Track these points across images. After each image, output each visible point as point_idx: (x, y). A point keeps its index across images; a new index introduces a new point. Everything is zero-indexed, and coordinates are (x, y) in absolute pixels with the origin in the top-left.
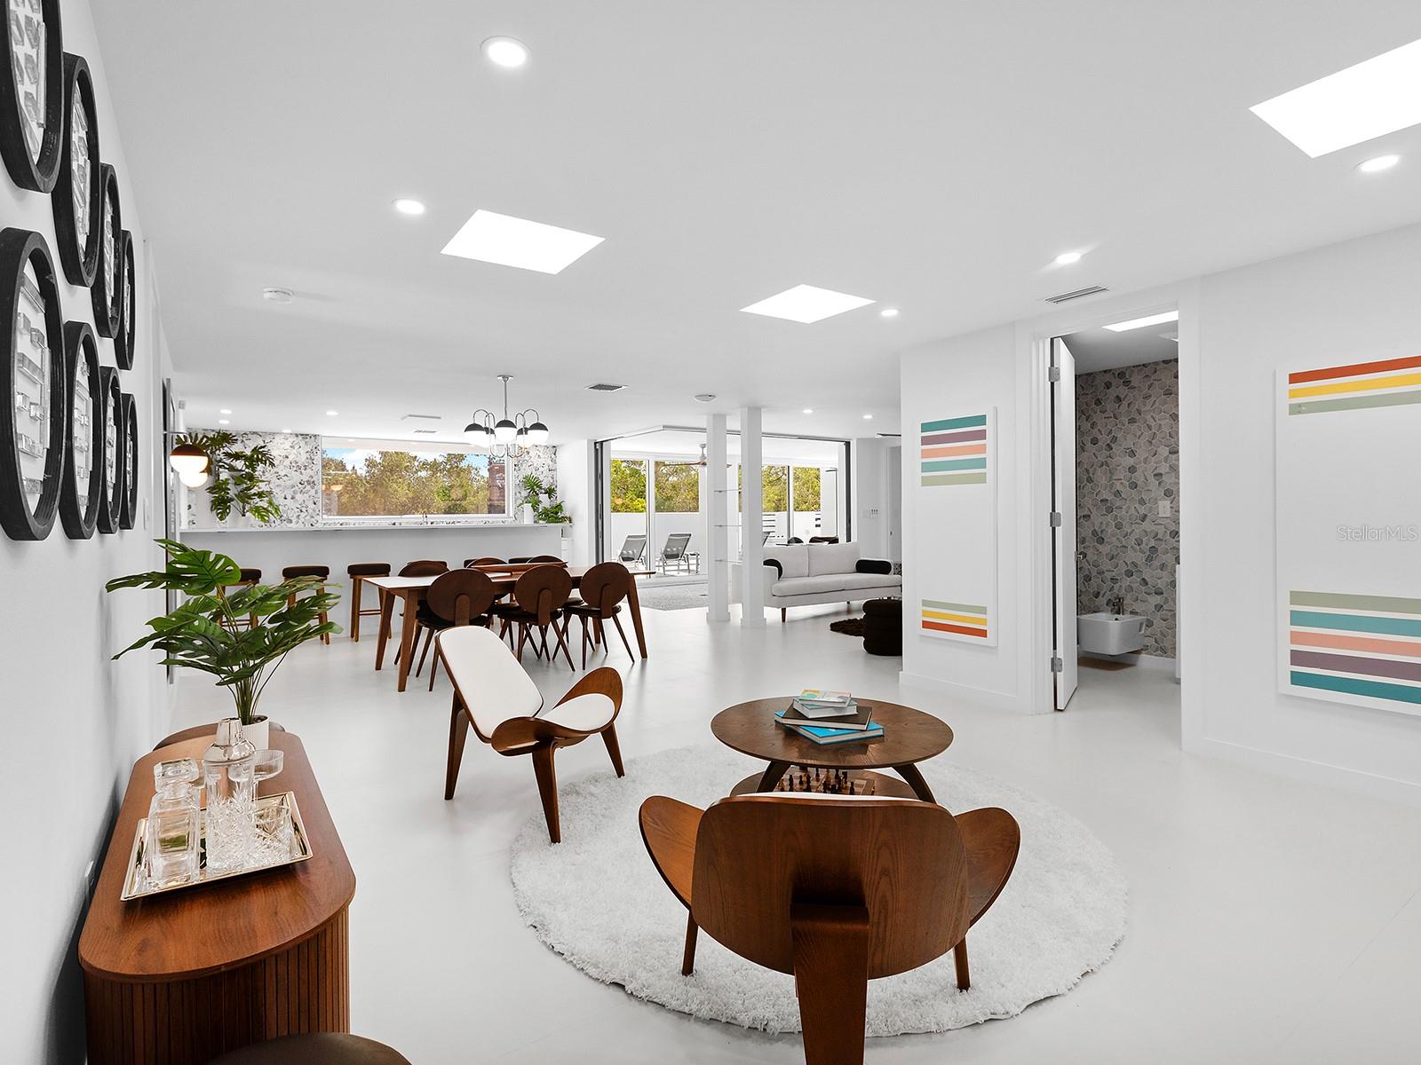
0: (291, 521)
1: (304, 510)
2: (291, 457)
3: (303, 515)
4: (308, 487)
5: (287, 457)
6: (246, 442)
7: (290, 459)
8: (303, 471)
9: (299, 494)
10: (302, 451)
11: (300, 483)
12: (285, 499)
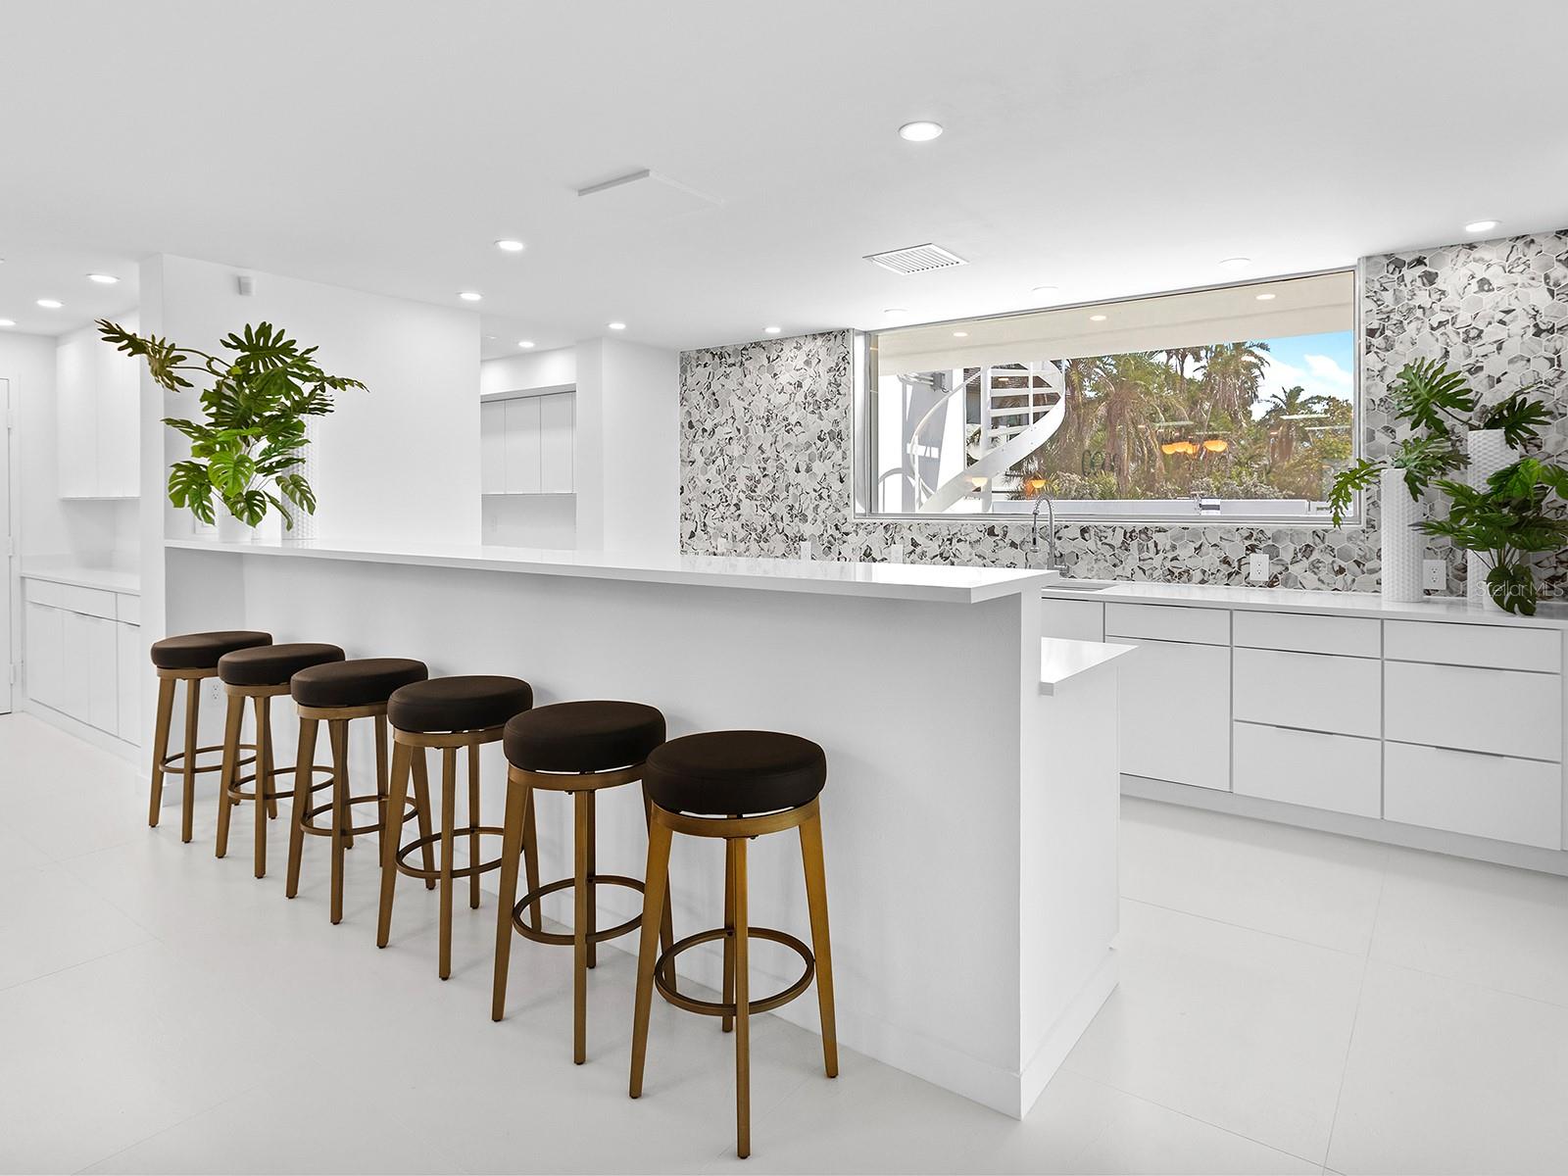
0: (804, 518)
1: (824, 495)
2: (806, 386)
3: (824, 504)
4: (831, 447)
5: (800, 385)
6: (746, 363)
7: (805, 388)
8: (823, 411)
9: (817, 461)
10: (822, 369)
11: (819, 438)
12: (798, 471)
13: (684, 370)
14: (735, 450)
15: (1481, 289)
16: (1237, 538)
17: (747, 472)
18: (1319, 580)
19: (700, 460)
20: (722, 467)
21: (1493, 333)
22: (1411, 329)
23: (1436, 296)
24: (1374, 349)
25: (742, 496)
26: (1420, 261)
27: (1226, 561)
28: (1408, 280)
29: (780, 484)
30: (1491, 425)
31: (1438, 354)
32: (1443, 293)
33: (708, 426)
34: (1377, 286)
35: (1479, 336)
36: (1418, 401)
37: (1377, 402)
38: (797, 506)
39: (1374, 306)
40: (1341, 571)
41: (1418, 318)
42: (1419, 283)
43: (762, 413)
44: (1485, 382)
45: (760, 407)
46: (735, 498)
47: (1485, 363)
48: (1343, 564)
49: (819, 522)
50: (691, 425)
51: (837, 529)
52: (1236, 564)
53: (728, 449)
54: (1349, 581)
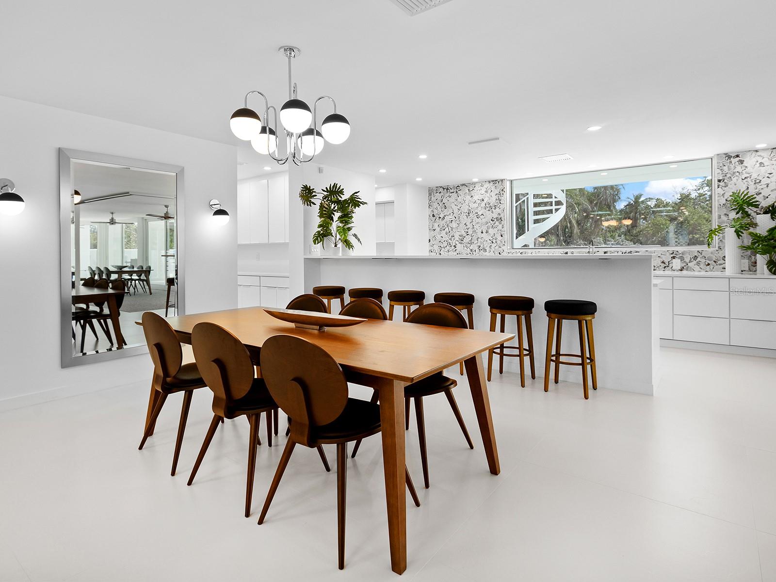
1: (494, 241)
3: (494, 245)
4: (497, 223)
5: (483, 200)
6: (459, 192)
7: (485, 201)
8: (493, 210)
9: (491, 229)
10: (493, 194)
11: (492, 220)
12: (482, 233)
13: (430, 194)
14: (454, 225)
15: (760, 166)
16: (668, 254)
17: (460, 234)
18: (700, 268)
19: (438, 229)
20: (448, 232)
21: (765, 181)
22: (734, 180)
23: (744, 168)
24: (720, 187)
25: (457, 243)
26: (738, 156)
27: (663, 262)
28: (733, 162)
29: (475, 238)
30: (766, 213)
31: (745, 188)
32: (746, 167)
33: (442, 216)
34: (721, 165)
35: (760, 182)
36: (739, 205)
37: (722, 205)
38: (482, 246)
39: (720, 172)
40: (709, 264)
41: (737, 176)
42: (737, 163)
43: (466, 211)
44: (762, 198)
45: (465, 209)
46: (454, 243)
47: (762, 191)
48: (709, 262)
49: (492, 252)
50: (433, 216)
52: (667, 263)
53: (451, 225)
54: (712, 268)
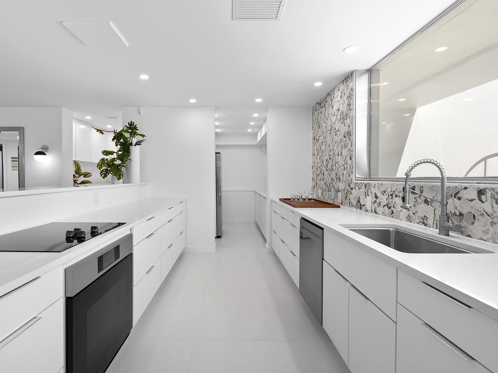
0: (340, 180)
1: (346, 167)
4: (348, 140)
7: (340, 111)
8: (345, 121)
9: (344, 149)
10: (345, 98)
11: (344, 136)
12: (338, 155)
14: (323, 147)
17: (326, 158)
19: (316, 153)
20: (320, 156)
25: (325, 169)
29: (334, 162)
33: (318, 137)
38: (338, 173)
43: (330, 128)
45: (329, 125)
49: (344, 182)
50: (314, 139)
51: (349, 186)
